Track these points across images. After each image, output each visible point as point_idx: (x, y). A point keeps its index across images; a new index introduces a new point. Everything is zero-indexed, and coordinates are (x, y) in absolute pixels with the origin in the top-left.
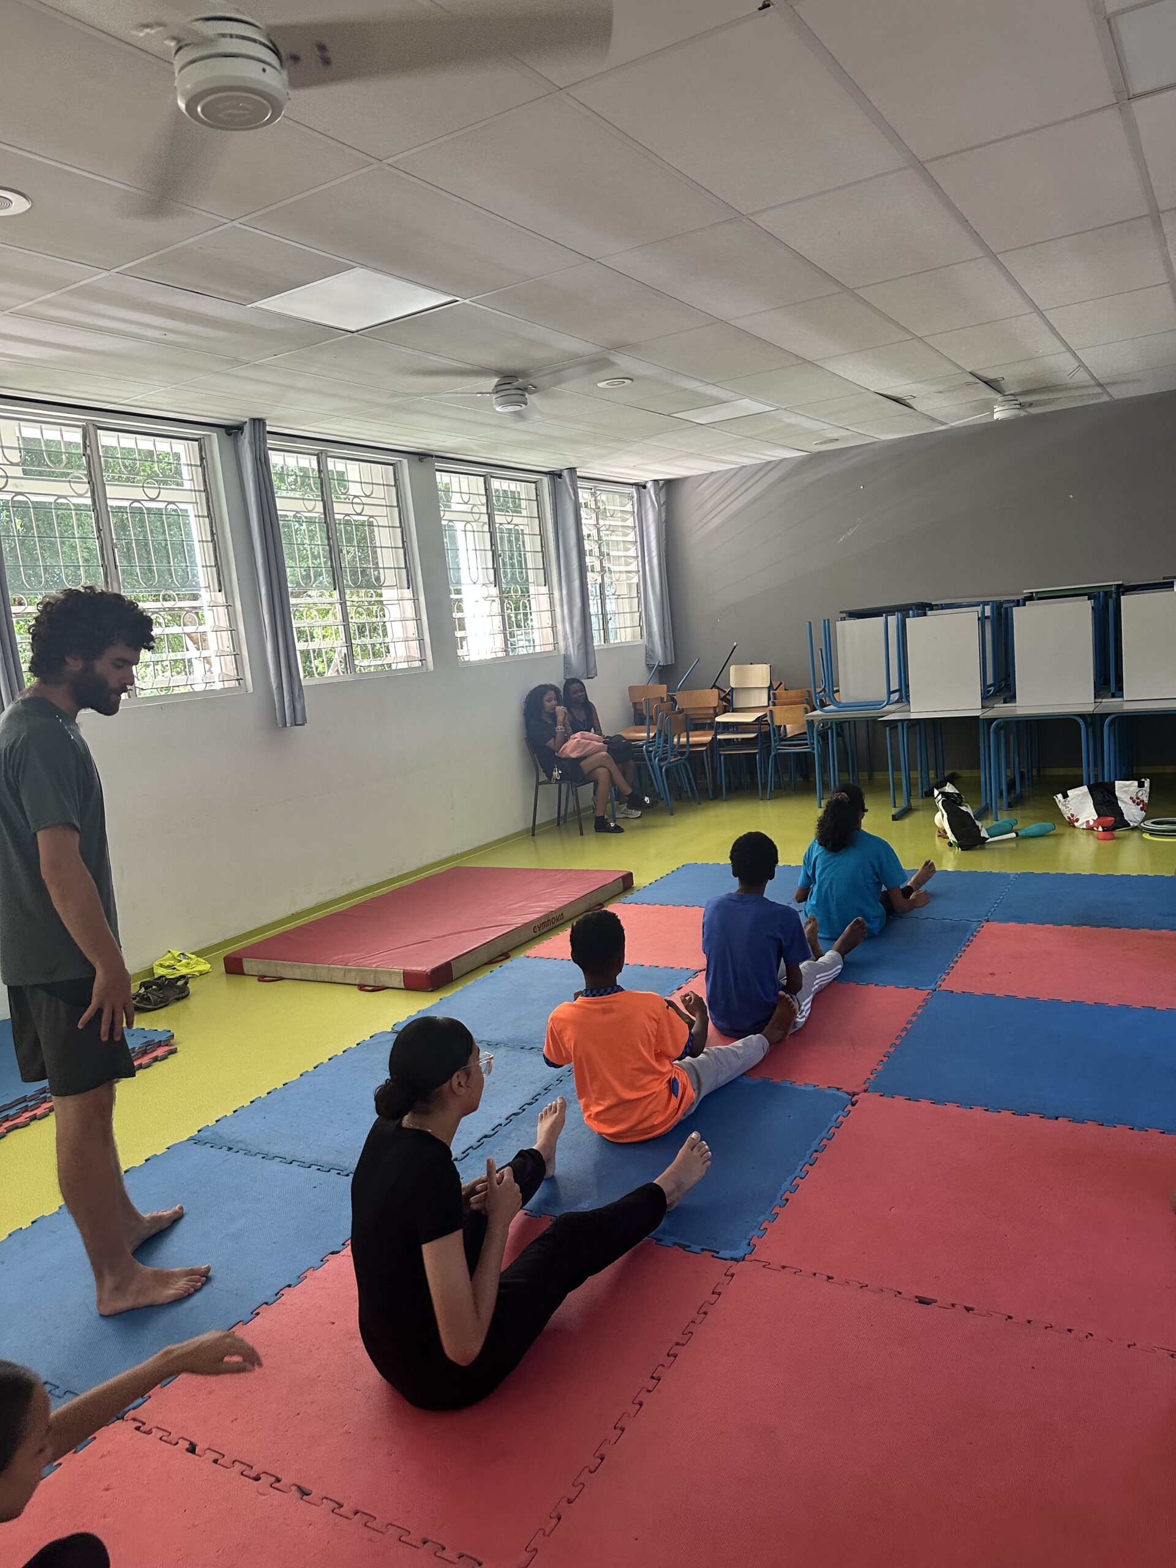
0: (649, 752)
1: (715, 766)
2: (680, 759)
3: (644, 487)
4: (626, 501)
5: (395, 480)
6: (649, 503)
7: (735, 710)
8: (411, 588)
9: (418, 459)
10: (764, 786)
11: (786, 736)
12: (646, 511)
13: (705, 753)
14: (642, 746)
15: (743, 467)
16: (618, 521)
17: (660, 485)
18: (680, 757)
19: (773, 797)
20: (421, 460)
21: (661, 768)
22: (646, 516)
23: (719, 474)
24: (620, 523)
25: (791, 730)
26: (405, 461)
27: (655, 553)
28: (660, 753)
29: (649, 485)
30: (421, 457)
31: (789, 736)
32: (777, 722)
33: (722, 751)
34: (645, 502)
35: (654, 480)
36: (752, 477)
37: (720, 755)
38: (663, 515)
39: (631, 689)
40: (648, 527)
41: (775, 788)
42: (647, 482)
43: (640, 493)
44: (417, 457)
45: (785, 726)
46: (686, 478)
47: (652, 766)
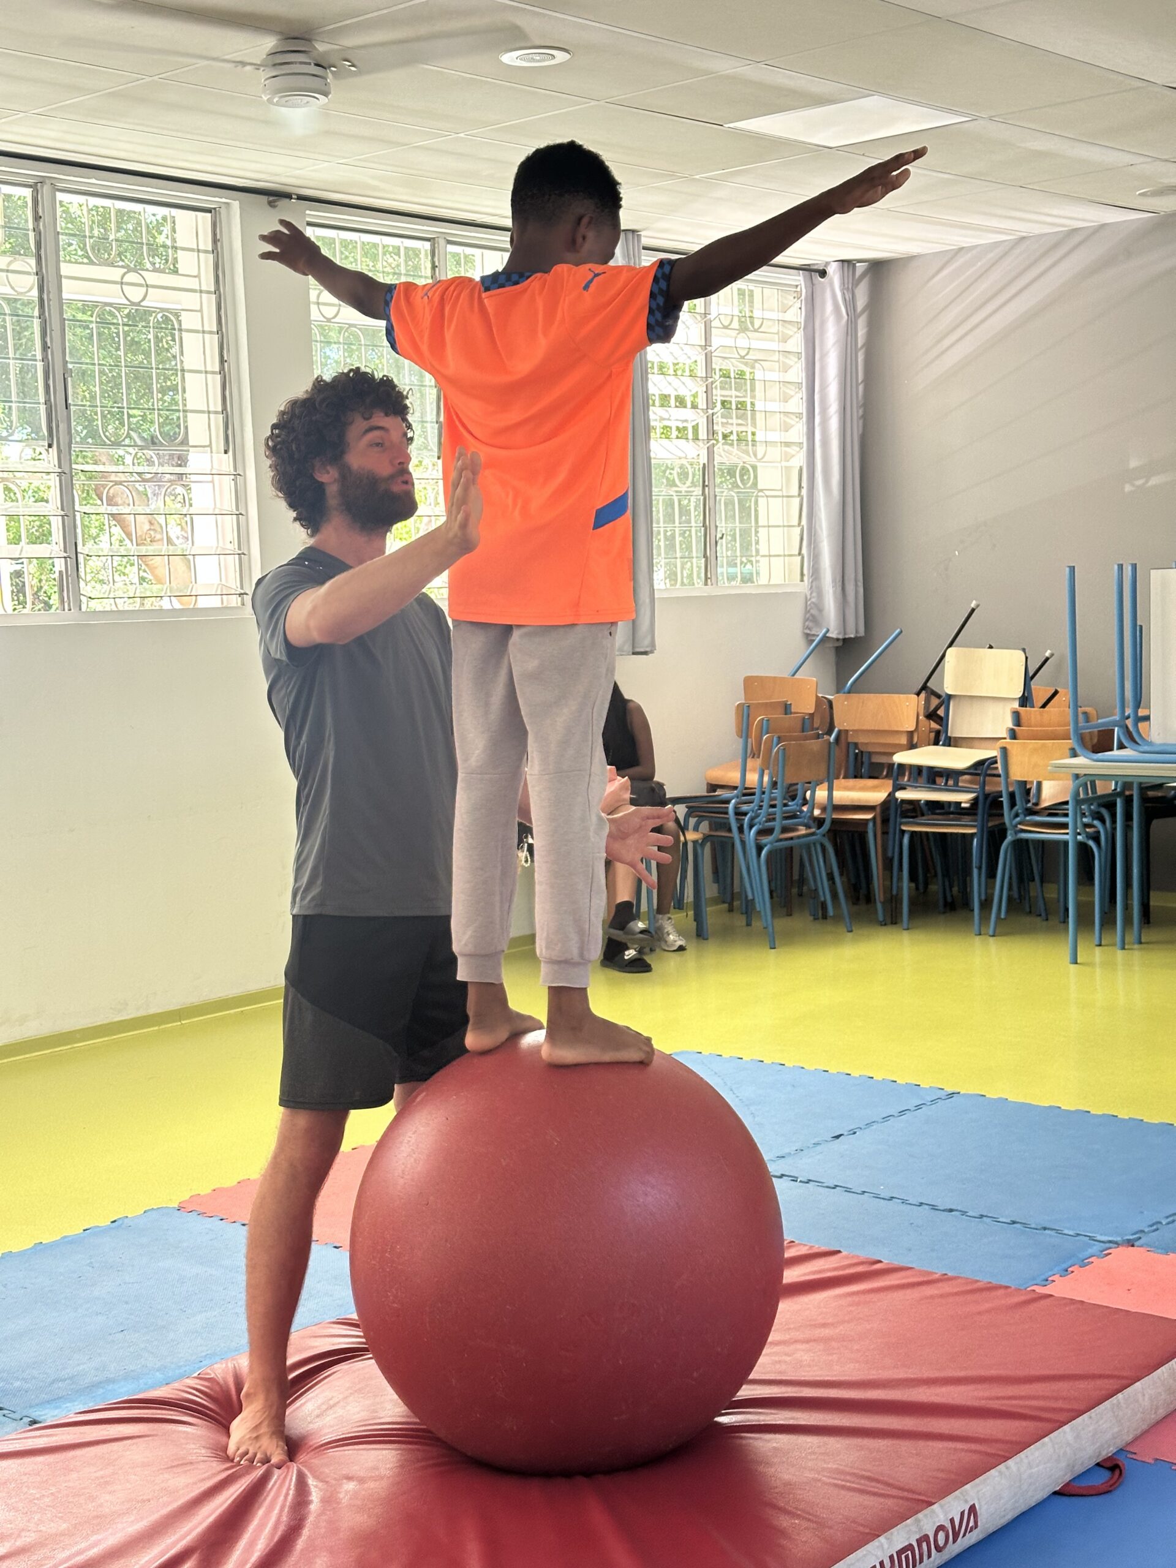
0: (739, 814)
1: (890, 854)
2: (813, 834)
3: (823, 273)
4: (790, 299)
5: (215, 241)
6: (829, 307)
7: (950, 742)
8: (231, 453)
9: (266, 202)
10: (986, 904)
11: (1037, 804)
12: (823, 323)
13: (871, 825)
14: (728, 802)
15: (1023, 238)
16: (773, 340)
17: (859, 272)
18: (813, 830)
19: (1003, 930)
20: (271, 204)
21: (760, 849)
22: (823, 332)
23: (974, 252)
24: (774, 346)
25: (1051, 792)
26: (236, 205)
27: (834, 408)
28: (762, 818)
29: (833, 270)
30: (271, 198)
31: (1045, 804)
32: (1018, 773)
33: (906, 824)
34: (823, 303)
35: (843, 261)
36: (1036, 261)
37: (903, 832)
38: (862, 332)
39: (749, 682)
40: (824, 356)
41: (1008, 911)
42: (827, 264)
43: (813, 284)
44: (264, 199)
45: (1039, 784)
46: (911, 259)
47: (743, 843)
